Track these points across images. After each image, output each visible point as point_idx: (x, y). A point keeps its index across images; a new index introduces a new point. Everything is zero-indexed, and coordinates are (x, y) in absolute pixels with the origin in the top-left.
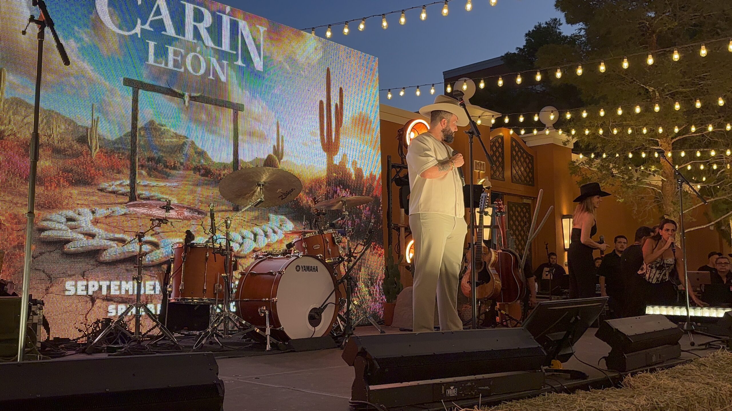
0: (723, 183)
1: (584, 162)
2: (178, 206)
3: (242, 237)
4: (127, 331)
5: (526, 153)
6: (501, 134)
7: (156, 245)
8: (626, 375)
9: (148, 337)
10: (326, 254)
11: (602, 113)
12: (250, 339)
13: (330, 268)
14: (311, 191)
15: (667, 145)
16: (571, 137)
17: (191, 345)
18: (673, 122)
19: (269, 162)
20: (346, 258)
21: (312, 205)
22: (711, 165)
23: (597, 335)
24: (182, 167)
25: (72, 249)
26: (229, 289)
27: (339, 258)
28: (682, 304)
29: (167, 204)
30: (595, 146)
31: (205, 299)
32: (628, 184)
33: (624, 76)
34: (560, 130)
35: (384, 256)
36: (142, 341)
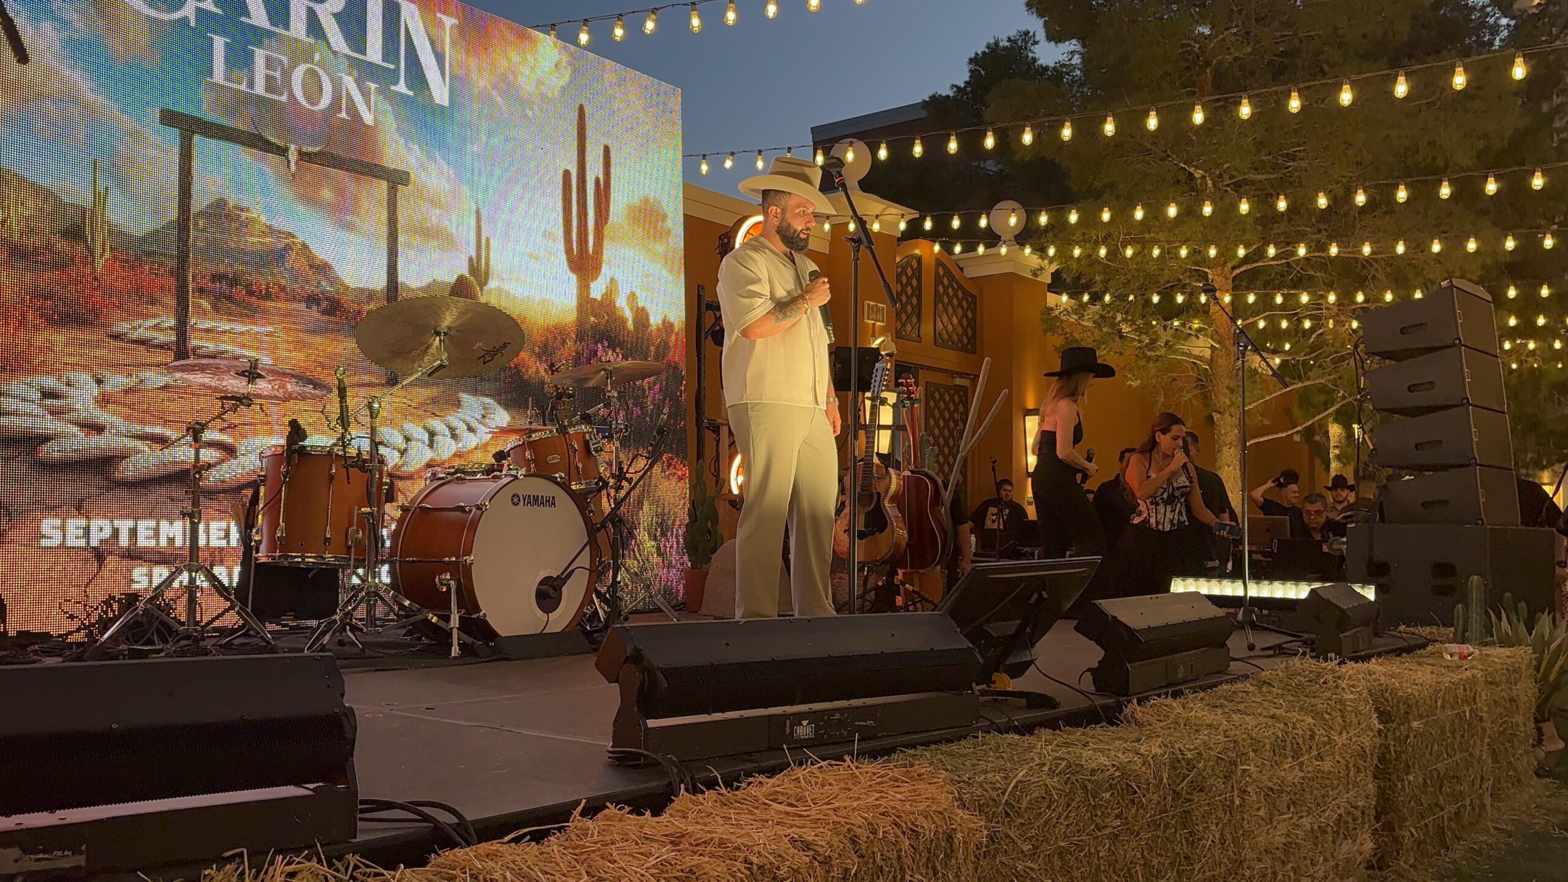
0: (1320, 354)
1: (1070, 310)
2: (273, 372)
3: (405, 437)
4: (172, 618)
5: (964, 291)
6: (917, 252)
7: (230, 451)
8: (1129, 702)
9: (215, 630)
10: (573, 472)
11: (1106, 216)
12: (419, 635)
13: (581, 500)
14: (546, 352)
15: (1224, 281)
16: (1046, 262)
17: (301, 646)
18: (1235, 236)
19: (461, 288)
20: (612, 481)
21: (547, 379)
22: (1300, 322)
23: (1077, 629)
24: (282, 294)
25: (56, 455)
26: (377, 539)
27: (599, 481)
28: (1237, 574)
29: (251, 367)
30: (1091, 280)
31: (329, 558)
32: (1149, 353)
33: (1149, 146)
34: (1028, 246)
35: (687, 480)
36: (203, 639)
